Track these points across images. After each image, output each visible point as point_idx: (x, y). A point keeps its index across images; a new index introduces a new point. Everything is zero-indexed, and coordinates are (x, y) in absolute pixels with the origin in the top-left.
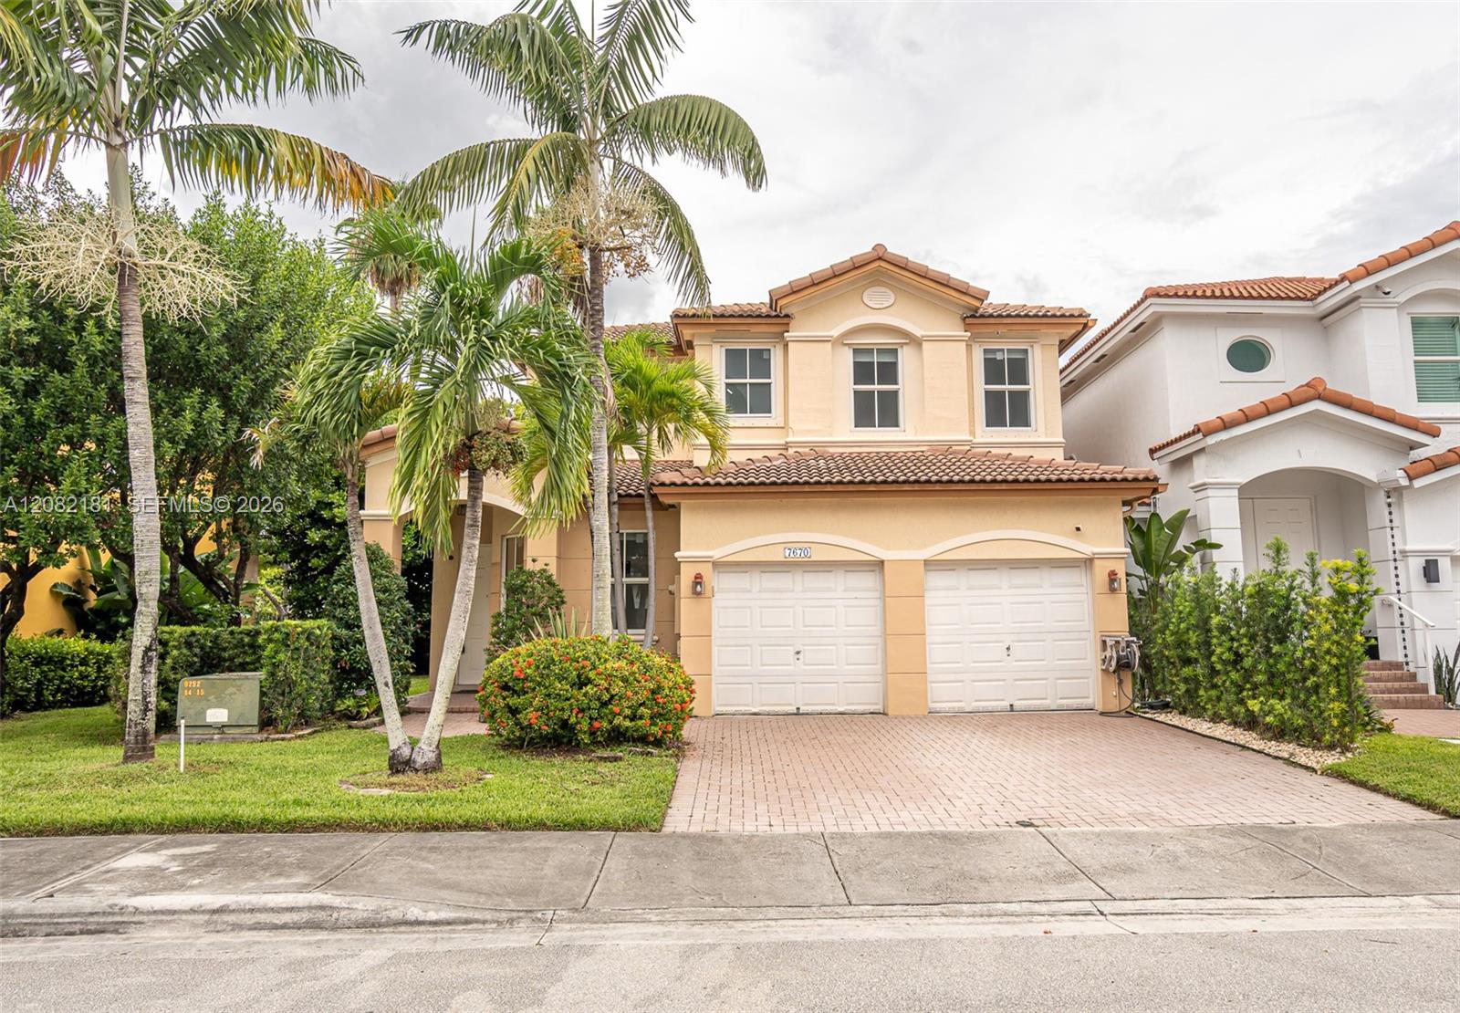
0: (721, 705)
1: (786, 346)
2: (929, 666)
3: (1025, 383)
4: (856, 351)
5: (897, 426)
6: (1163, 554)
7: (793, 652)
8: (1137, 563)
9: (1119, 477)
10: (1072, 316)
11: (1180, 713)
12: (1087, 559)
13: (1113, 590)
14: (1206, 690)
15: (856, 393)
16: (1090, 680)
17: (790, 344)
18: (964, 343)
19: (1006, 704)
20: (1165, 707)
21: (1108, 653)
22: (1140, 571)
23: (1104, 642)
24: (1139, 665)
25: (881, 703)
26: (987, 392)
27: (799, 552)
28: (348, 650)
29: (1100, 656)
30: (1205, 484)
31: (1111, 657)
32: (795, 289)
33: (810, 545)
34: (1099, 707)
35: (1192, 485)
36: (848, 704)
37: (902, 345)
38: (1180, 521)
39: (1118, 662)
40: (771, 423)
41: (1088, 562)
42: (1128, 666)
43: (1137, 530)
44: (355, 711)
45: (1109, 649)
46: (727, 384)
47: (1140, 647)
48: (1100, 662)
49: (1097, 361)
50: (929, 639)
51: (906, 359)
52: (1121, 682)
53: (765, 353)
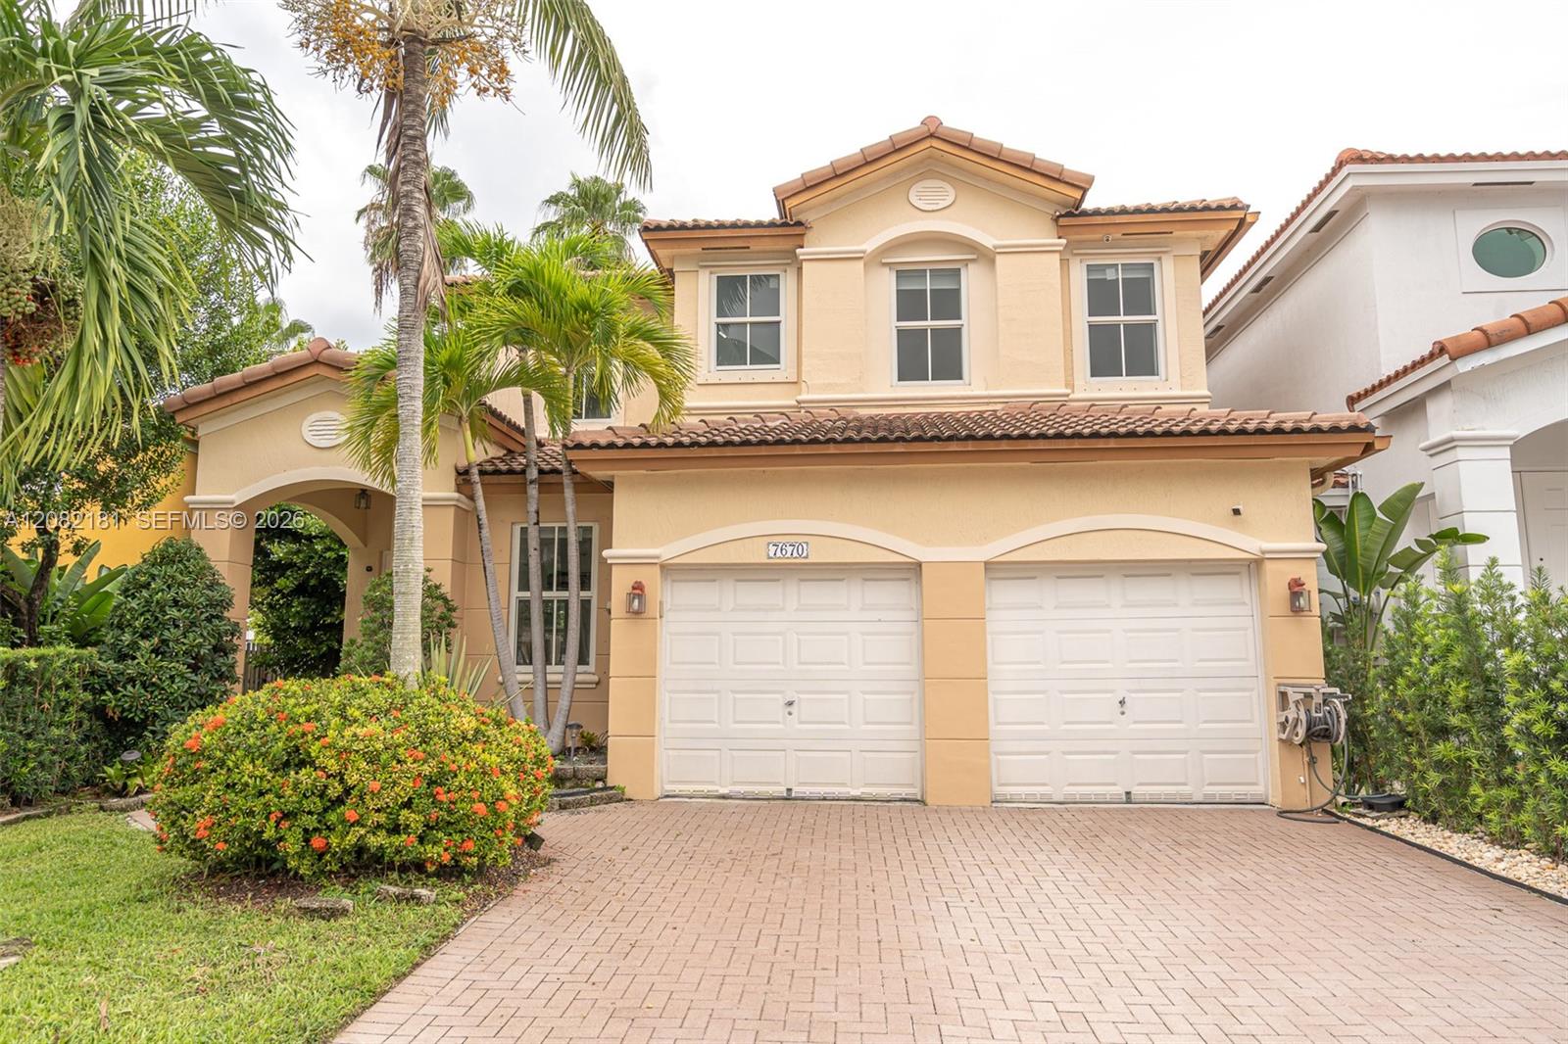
0: (673, 782)
1: (800, 269)
2: (993, 727)
3: (1150, 311)
4: (901, 275)
5: (960, 377)
6: (1377, 555)
7: (782, 703)
8: (1332, 570)
9: (1306, 426)
10: (1220, 208)
11: (1425, 820)
12: (1251, 561)
13: (1297, 611)
14: (1484, 785)
15: (900, 332)
16: (1259, 755)
17: (805, 265)
18: (1057, 256)
19: (1119, 790)
20: (1398, 806)
21: (1291, 714)
22: (1336, 584)
23: (1283, 695)
24: (1346, 734)
25: (919, 785)
26: (1091, 327)
27: (789, 549)
28: (115, 692)
29: (1277, 717)
30: (1452, 440)
31: (1297, 720)
32: (811, 184)
33: (806, 539)
34: (1276, 800)
35: (1423, 445)
36: (867, 785)
37: (966, 262)
38: (1403, 504)
39: (1308, 729)
40: (779, 376)
41: (1254, 566)
42: (1327, 735)
43: (1330, 520)
44: (120, 784)
45: (1292, 706)
46: (718, 324)
47: (1345, 704)
48: (1276, 728)
49: (1257, 290)
50: (992, 686)
51: (972, 285)
52: (1313, 761)
53: (771, 280)
